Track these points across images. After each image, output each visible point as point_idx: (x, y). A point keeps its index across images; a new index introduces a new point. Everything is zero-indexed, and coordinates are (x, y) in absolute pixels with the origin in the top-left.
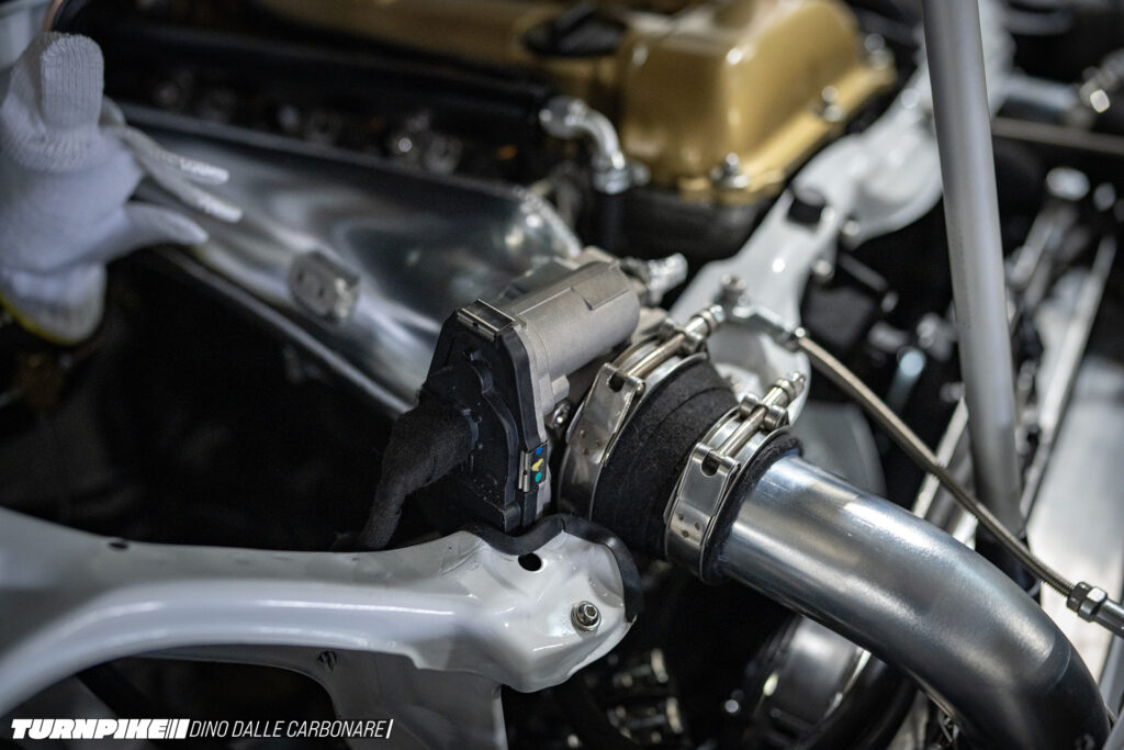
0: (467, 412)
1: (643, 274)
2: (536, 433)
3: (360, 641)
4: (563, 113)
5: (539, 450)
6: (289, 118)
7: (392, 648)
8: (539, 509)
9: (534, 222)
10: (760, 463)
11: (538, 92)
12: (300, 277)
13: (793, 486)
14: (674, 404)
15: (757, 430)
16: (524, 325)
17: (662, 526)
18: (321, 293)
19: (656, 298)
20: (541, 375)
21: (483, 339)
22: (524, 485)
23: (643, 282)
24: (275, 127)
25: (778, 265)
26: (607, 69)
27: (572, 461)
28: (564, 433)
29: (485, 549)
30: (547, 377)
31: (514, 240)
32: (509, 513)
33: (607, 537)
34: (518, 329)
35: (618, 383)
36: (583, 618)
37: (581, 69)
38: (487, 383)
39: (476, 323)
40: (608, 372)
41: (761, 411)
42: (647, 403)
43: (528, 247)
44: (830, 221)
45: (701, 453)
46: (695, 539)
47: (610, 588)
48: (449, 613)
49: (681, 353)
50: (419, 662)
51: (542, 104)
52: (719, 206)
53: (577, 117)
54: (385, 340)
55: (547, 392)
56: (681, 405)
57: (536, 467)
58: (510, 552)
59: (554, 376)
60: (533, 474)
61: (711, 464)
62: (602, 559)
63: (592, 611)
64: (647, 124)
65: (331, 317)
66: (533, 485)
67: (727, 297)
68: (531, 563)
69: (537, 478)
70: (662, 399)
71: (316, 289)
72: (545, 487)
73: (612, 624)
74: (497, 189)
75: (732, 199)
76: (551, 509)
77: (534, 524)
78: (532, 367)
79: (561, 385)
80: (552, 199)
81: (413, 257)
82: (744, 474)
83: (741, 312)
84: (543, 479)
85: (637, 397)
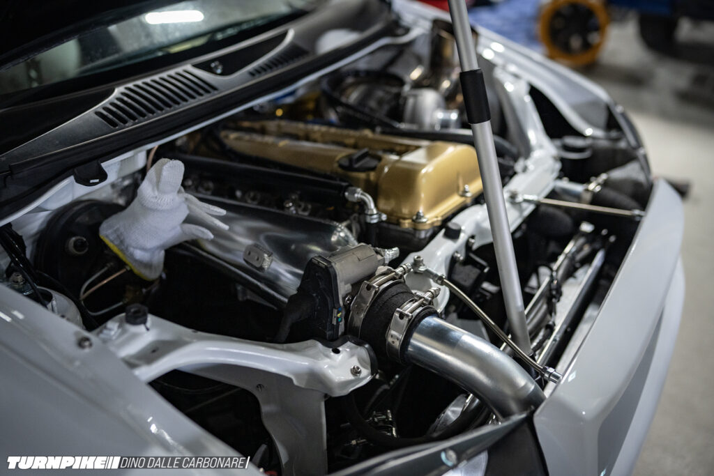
0: (314, 295)
1: (383, 253)
2: (339, 302)
3: (273, 369)
4: (354, 192)
5: (340, 309)
6: (238, 194)
7: (286, 374)
8: (340, 333)
9: (342, 234)
10: (421, 317)
11: (344, 184)
12: (249, 254)
13: (432, 324)
14: (390, 296)
15: (419, 306)
16: (335, 264)
17: (385, 340)
18: (258, 259)
19: (387, 262)
20: (341, 282)
21: (321, 267)
22: (334, 322)
23: (382, 256)
24: (233, 197)
25: (439, 253)
26: (372, 175)
27: (352, 317)
28: (350, 307)
29: (320, 345)
30: (343, 283)
31: (334, 239)
32: (328, 333)
33: (365, 344)
34: (333, 264)
35: (369, 288)
36: (355, 372)
37: (362, 175)
38: (322, 285)
39: (319, 262)
40: (366, 284)
41: (422, 299)
42: (380, 295)
43: (338, 242)
44: (463, 237)
45: (398, 312)
46: (397, 344)
47: (365, 362)
48: (307, 363)
49: (393, 278)
50: (295, 382)
51: (345, 189)
52: (415, 229)
53: (359, 194)
54: (283, 278)
55: (343, 288)
56: (393, 296)
57: (339, 315)
58: (329, 347)
59: (346, 283)
60: (338, 318)
61: (402, 316)
62: (363, 352)
63: (358, 368)
64: (387, 198)
65: (261, 269)
66: (338, 322)
67: (416, 263)
68: (337, 352)
69: (339, 320)
70: (386, 294)
71: (256, 258)
72: (342, 324)
73: (366, 376)
74: (327, 222)
75: (421, 227)
76: (345, 333)
77: (337, 338)
78: (338, 278)
79: (348, 288)
80: (349, 228)
81: (293, 247)
82: (414, 320)
83: (422, 269)
84: (341, 321)
85: (376, 292)
